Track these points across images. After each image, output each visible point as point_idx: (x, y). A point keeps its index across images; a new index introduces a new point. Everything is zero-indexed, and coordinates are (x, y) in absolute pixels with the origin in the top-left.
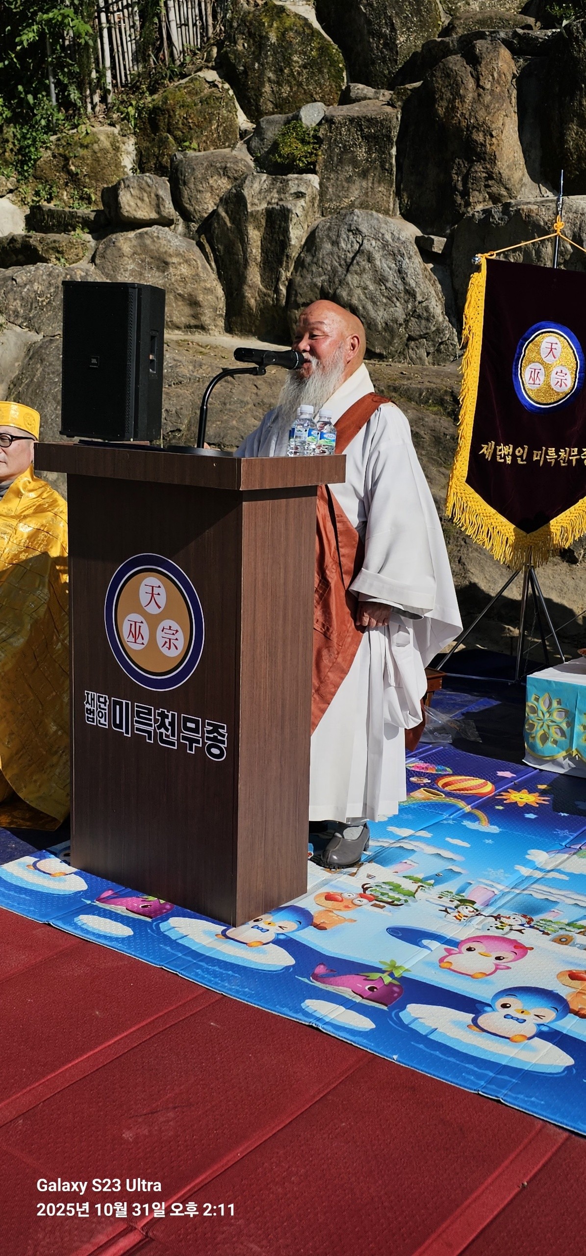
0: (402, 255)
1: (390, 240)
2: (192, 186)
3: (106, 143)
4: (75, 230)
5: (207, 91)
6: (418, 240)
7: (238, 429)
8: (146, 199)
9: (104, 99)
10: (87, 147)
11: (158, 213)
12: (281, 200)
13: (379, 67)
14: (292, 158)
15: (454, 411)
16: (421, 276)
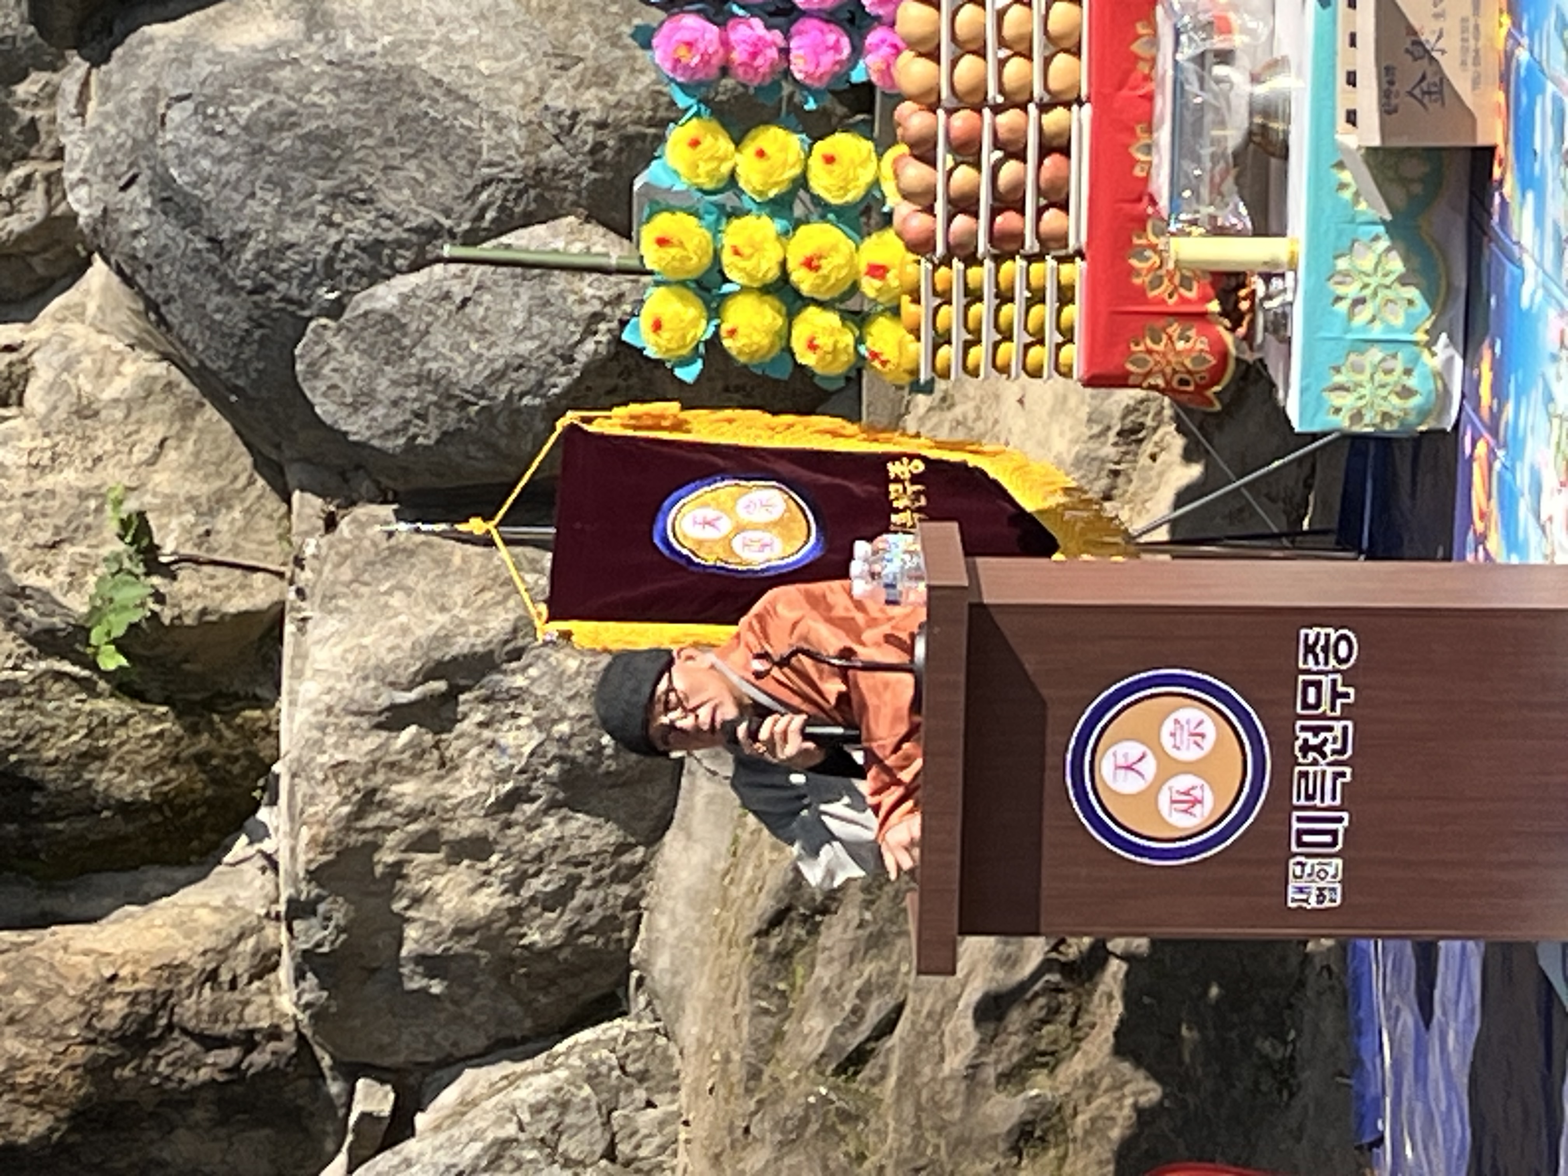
15: (805, 919)
16: (455, 1132)
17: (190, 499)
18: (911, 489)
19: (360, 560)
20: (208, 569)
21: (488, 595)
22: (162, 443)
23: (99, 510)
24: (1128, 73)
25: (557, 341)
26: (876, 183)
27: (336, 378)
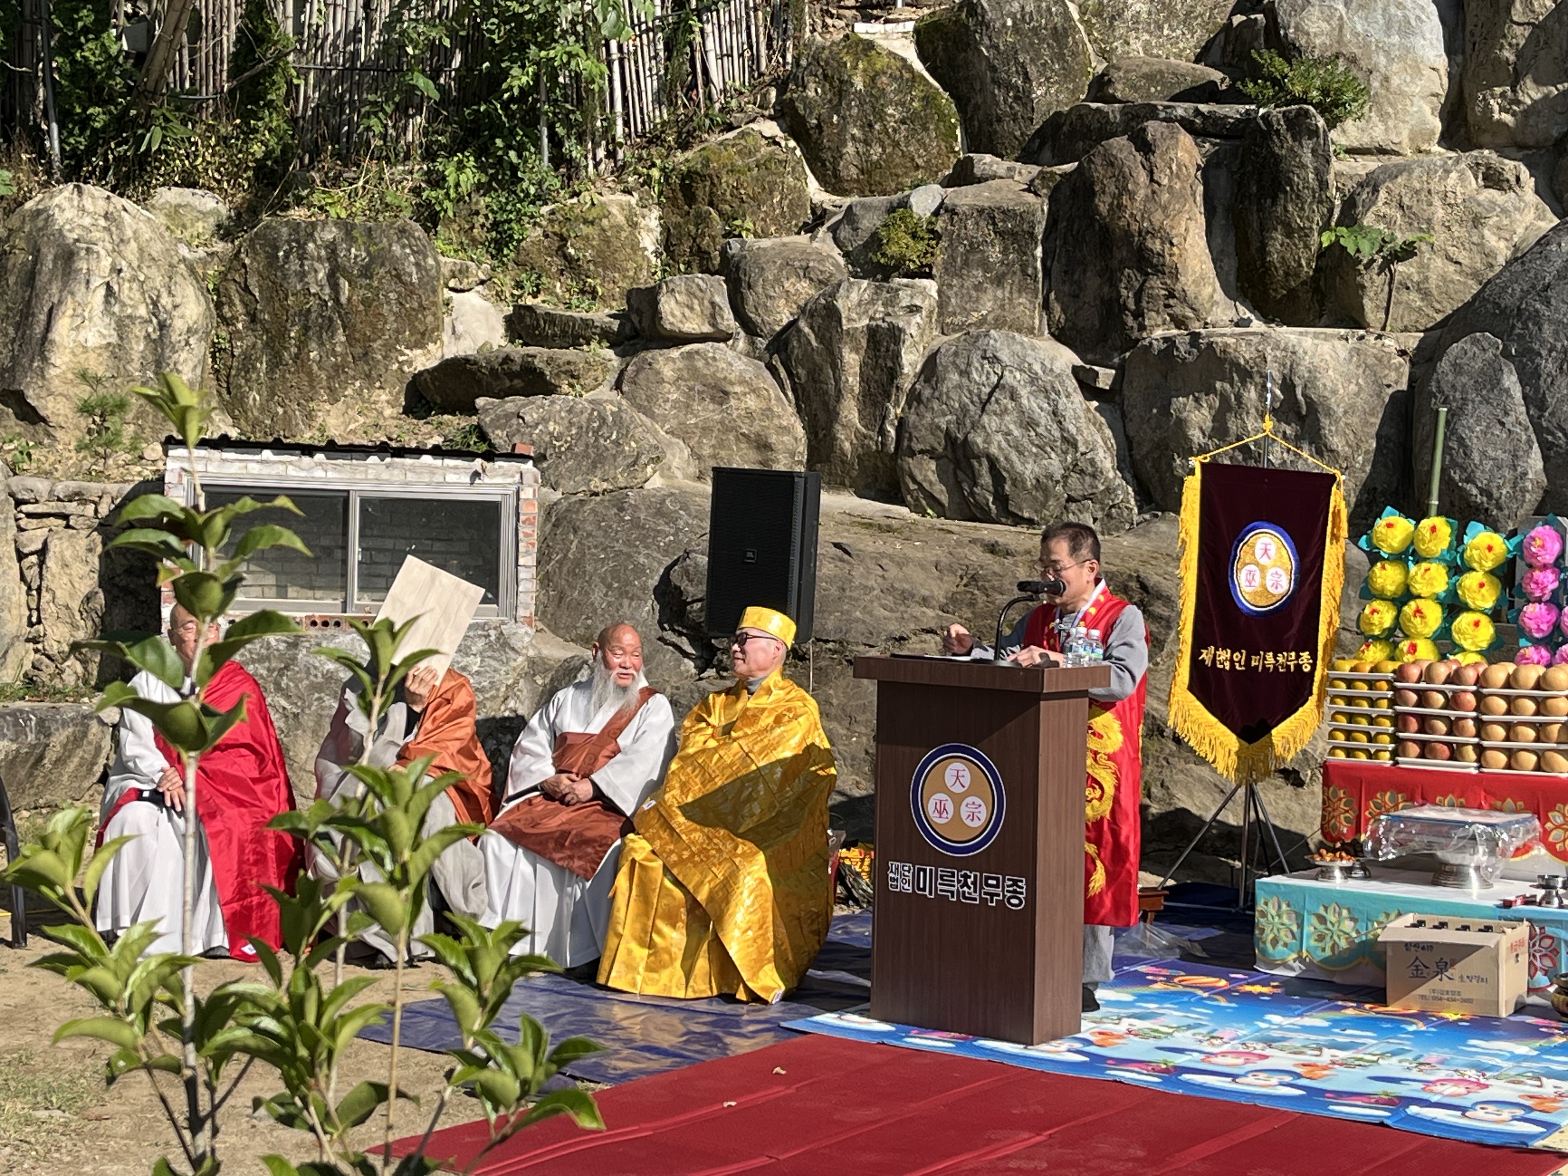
0: (1058, 393)
1: (1040, 372)
2: (760, 290)
3: (621, 219)
4: (588, 344)
5: (765, 150)
6: (1076, 371)
7: (864, 622)
8: (697, 307)
9: (611, 155)
10: (592, 223)
11: (713, 325)
12: (889, 314)
13: (1008, 125)
14: (902, 260)
15: (1141, 601)
16: (1083, 420)
17: (1427, 278)
18: (1292, 664)
19: (1378, 369)
20: (1386, 288)
21: (1351, 436)
22: (1457, 263)
23: (1421, 229)
24: (1494, 795)
25: (1478, 474)
26: (1463, 650)
27: (1470, 354)
